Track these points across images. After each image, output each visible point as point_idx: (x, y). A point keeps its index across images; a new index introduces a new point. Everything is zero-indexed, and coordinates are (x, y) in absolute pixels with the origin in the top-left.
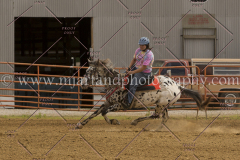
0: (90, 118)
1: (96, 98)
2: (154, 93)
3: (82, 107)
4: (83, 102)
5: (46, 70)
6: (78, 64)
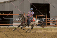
0: (17, 28)
1: (51, 24)
2: (33, 22)
3: (47, 26)
5: (38, 16)
6: (46, 15)
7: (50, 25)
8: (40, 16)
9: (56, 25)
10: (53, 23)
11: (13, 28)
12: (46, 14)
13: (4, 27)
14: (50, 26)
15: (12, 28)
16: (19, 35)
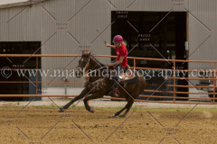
1: (191, 91)
4: (178, 95)
5: (142, 63)
6: (174, 57)
7: (187, 95)
8: (148, 61)
9: (211, 96)
10: (202, 89)
11: (41, 107)
12: (174, 52)
13: (7, 103)
14: (187, 100)
15: (37, 107)
16: (65, 137)
